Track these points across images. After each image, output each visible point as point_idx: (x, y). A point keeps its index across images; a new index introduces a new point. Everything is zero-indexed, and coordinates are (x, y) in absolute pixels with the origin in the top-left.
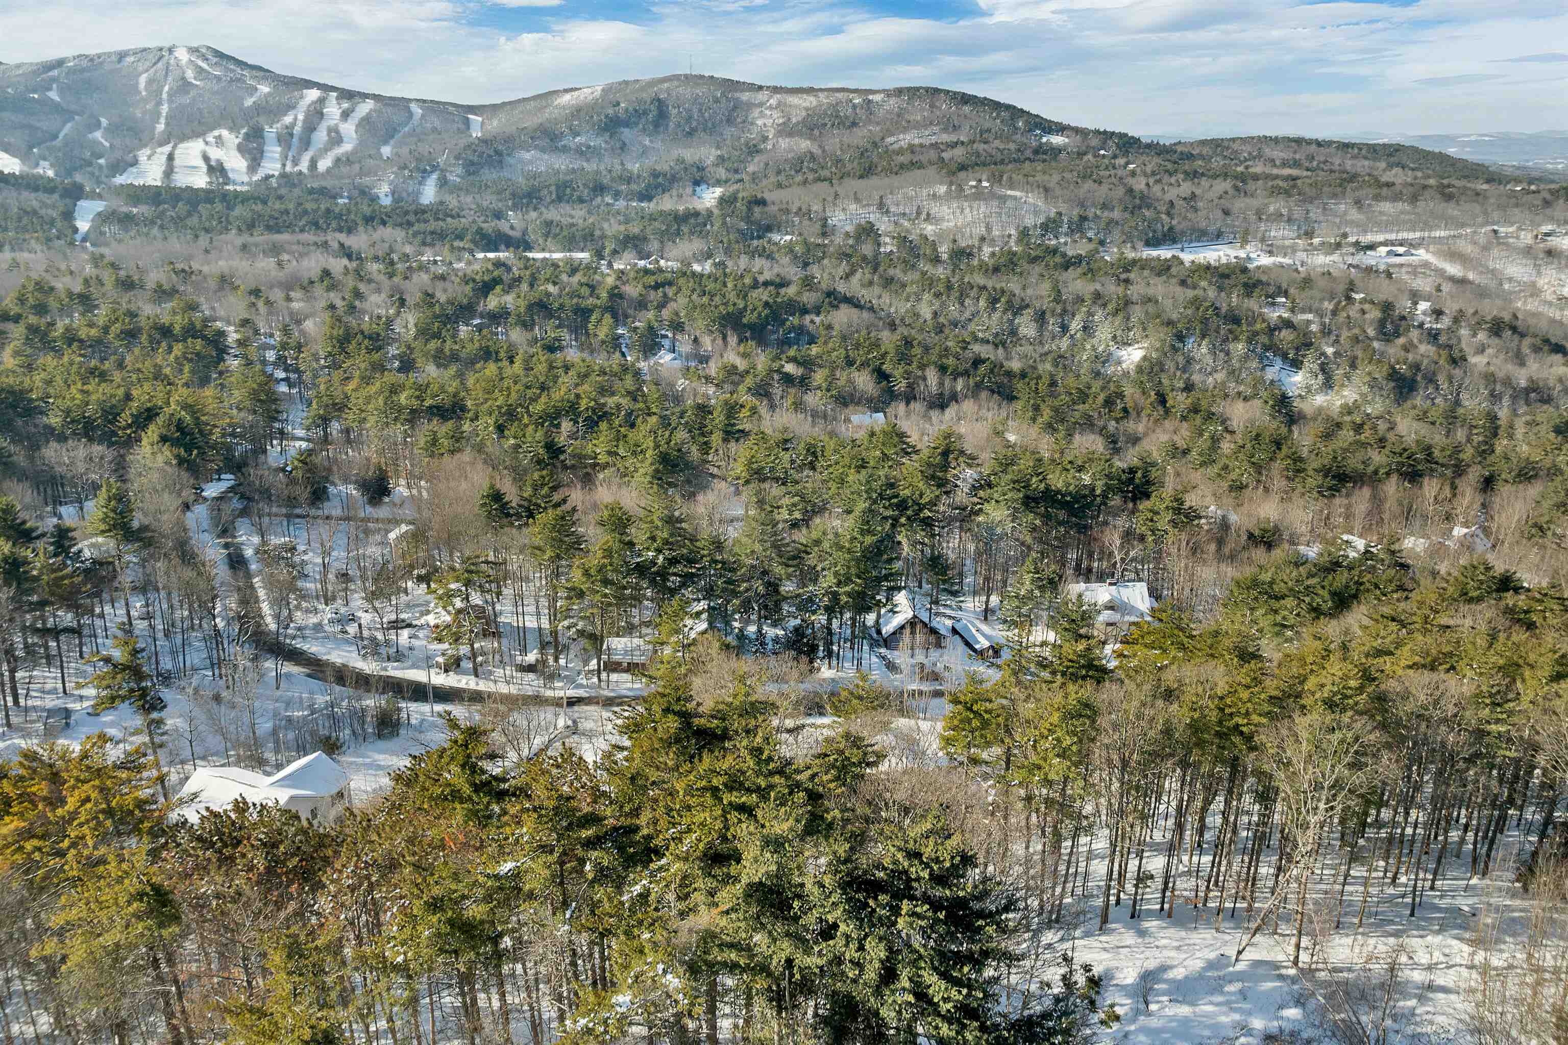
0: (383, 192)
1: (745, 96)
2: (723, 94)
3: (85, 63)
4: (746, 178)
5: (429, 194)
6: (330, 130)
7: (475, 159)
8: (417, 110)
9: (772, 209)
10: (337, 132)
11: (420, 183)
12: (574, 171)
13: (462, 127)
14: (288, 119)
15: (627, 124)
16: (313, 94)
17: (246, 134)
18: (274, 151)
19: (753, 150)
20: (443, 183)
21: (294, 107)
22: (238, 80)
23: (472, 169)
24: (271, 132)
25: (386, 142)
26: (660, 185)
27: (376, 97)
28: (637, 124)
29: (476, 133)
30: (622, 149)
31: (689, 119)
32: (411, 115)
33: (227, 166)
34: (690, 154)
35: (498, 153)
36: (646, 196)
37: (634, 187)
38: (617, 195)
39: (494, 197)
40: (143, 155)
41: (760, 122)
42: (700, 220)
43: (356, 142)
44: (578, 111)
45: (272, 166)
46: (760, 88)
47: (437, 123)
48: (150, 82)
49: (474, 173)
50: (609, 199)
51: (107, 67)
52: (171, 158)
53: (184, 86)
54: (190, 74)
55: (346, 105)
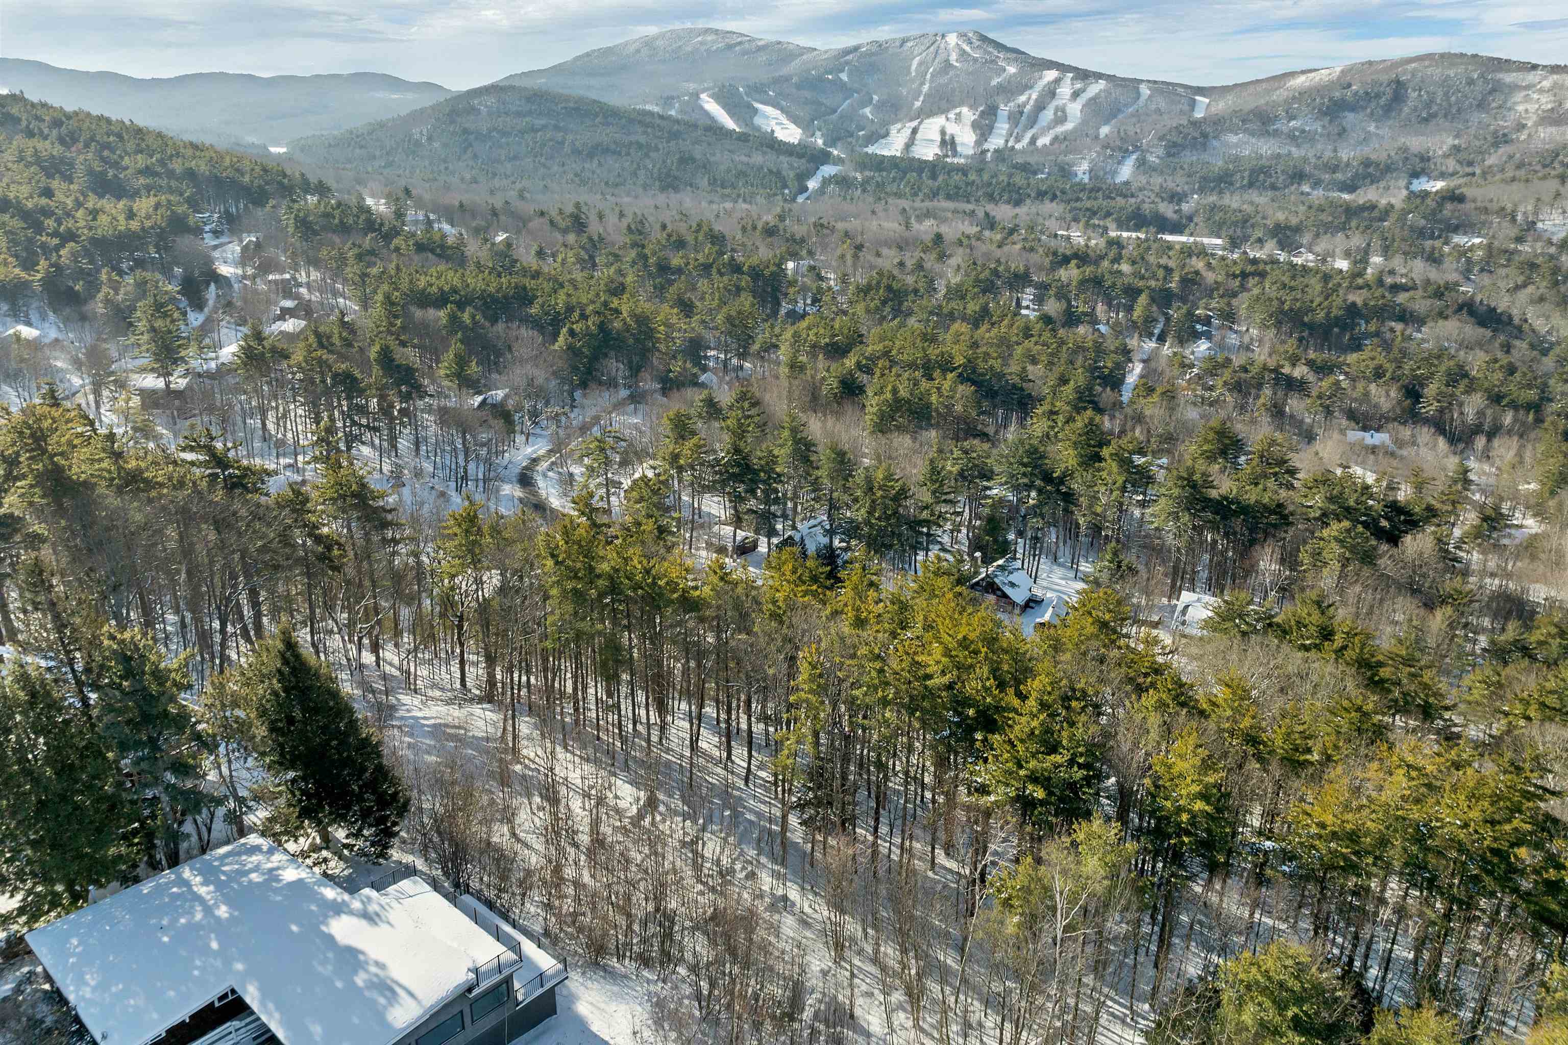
0: (1082, 170)
1: (1509, 78)
2: (1482, 76)
3: (874, 48)
4: (1478, 171)
5: (1126, 172)
6: (1057, 109)
7: (1179, 141)
8: (1145, 91)
9: (1468, 206)
10: (1063, 111)
11: (1119, 163)
12: (1279, 156)
13: (1186, 108)
14: (1022, 98)
15: (1353, 109)
16: (1051, 75)
17: (983, 112)
18: (1002, 127)
19: (1501, 139)
20: (1141, 163)
21: (1031, 87)
22: (992, 61)
23: (1173, 150)
24: (1004, 109)
25: (1107, 122)
26: (1370, 175)
27: (1110, 78)
28: (1364, 108)
29: (1199, 114)
30: (1339, 135)
31: (1432, 101)
32: (1138, 95)
33: (958, 140)
34: (1416, 143)
35: (1205, 136)
36: (1351, 188)
37: (1339, 176)
38: (1316, 184)
39: (1184, 179)
40: (894, 129)
41: (1520, 108)
42: (1376, 214)
43: (1078, 121)
44: (1302, 95)
45: (996, 142)
46: (1535, 67)
47: (1163, 105)
48: (920, 64)
49: (1173, 155)
50: (1306, 188)
51: (891, 51)
52: (915, 131)
53: (947, 65)
54: (953, 57)
55: (1078, 86)
